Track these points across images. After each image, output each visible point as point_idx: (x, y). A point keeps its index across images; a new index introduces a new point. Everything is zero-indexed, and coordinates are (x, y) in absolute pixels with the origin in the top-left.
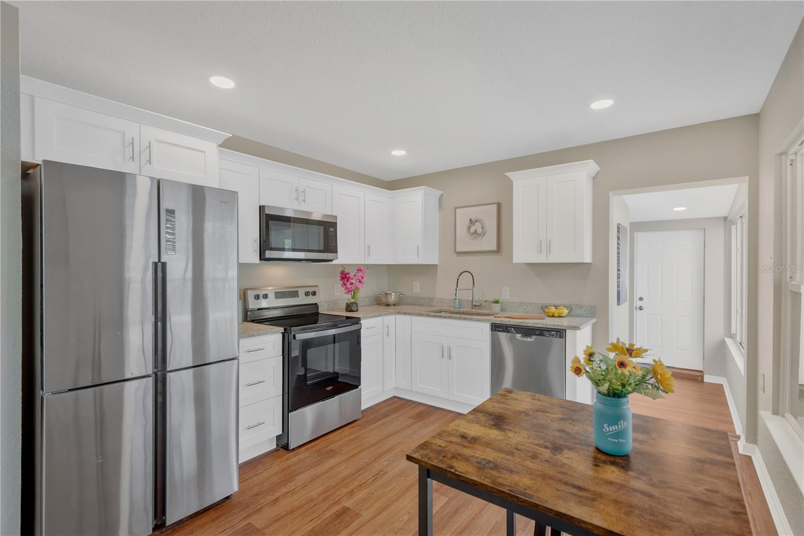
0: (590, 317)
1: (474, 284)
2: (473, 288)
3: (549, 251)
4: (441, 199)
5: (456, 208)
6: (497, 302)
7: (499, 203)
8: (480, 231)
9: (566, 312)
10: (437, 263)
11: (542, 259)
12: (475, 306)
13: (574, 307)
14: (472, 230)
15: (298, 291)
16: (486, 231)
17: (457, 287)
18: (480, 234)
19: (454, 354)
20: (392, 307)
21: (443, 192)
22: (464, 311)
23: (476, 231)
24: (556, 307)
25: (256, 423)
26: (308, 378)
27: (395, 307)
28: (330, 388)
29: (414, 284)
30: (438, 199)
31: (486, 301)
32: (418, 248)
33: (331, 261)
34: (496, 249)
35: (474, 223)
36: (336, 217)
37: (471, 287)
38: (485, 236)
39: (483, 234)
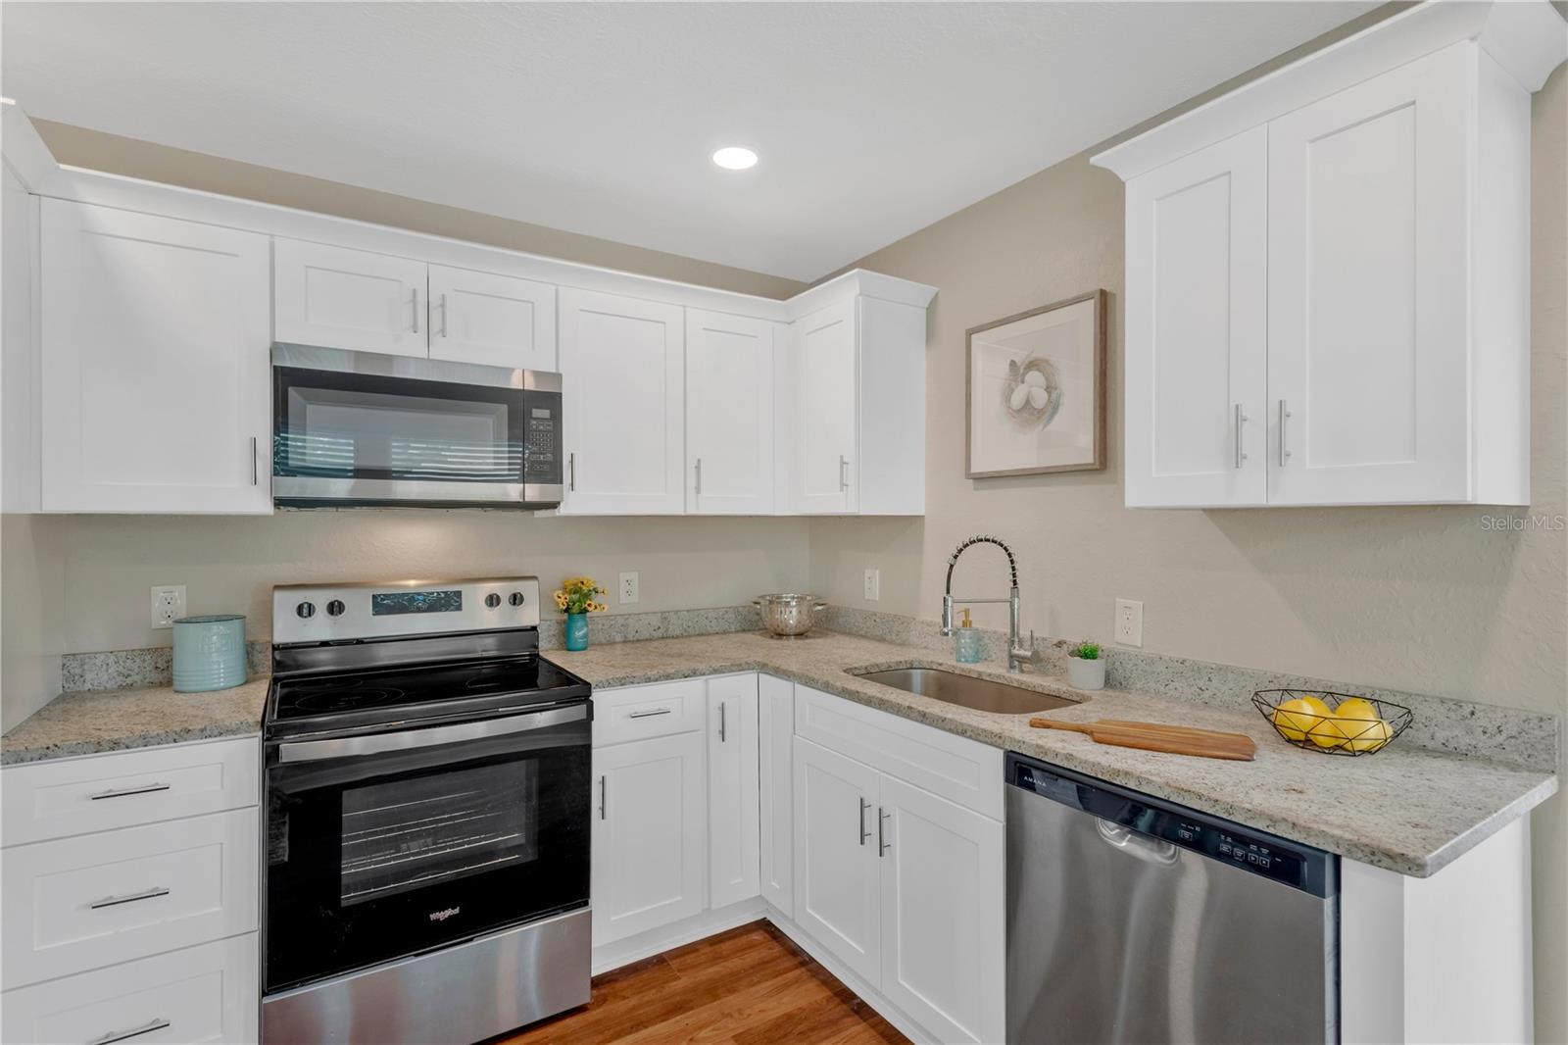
0: (1514, 767)
1: (1015, 583)
2: (1013, 596)
3: (1279, 454)
4: (931, 311)
5: (970, 333)
6: (1088, 654)
7: (1103, 294)
8: (1040, 398)
9: (1374, 730)
10: (921, 512)
11: (1250, 491)
12: (1022, 660)
13: (1421, 711)
14: (1018, 399)
15: (460, 592)
16: (1059, 396)
17: (948, 592)
18: (1041, 412)
19: (895, 835)
20: (793, 642)
21: (936, 289)
22: (980, 673)
23: (1028, 402)
24: (1333, 697)
25: (143, 1022)
26: (344, 881)
27: (800, 642)
28: (449, 912)
29: (868, 573)
30: (924, 312)
31: (1060, 644)
32: (843, 463)
33: (554, 505)
34: (1091, 461)
35: (1024, 374)
36: (557, 377)
37: (1008, 596)
38: (1057, 418)
39: (1052, 408)
